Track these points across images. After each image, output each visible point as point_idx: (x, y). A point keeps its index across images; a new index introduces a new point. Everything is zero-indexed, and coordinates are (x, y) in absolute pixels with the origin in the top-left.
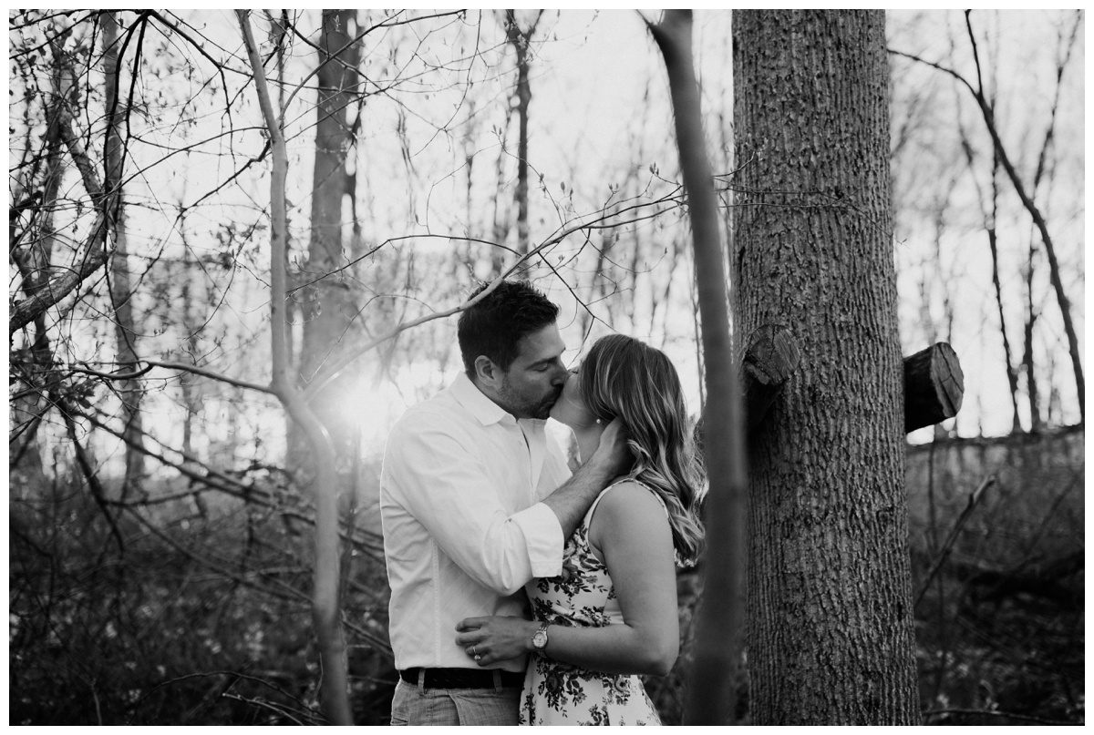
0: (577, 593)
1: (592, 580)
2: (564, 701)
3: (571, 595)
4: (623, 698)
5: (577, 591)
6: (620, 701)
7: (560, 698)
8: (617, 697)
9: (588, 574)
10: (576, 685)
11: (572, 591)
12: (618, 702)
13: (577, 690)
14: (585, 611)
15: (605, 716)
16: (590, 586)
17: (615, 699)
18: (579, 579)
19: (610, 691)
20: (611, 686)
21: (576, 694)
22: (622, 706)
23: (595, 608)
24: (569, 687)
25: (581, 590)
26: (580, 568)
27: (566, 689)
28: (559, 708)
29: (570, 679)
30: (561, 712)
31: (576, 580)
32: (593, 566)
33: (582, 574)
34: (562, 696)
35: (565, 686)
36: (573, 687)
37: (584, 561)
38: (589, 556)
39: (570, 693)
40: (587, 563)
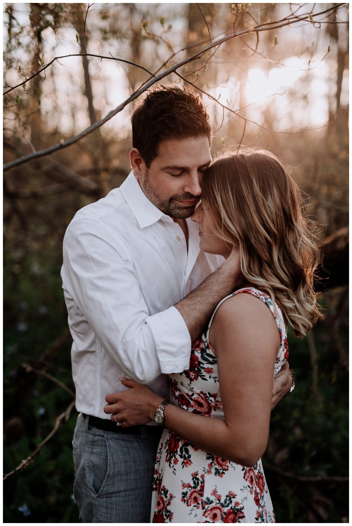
0: (196, 379)
1: (209, 371)
2: (176, 461)
3: (191, 380)
4: (221, 471)
5: (196, 378)
6: (217, 473)
7: (173, 458)
8: (216, 469)
9: (206, 366)
10: (187, 451)
11: (193, 377)
12: (216, 474)
13: (187, 456)
14: (201, 395)
15: (202, 483)
16: (207, 376)
17: (213, 471)
18: (198, 368)
19: (211, 464)
20: (213, 460)
21: (185, 459)
22: (218, 477)
23: (209, 394)
24: (181, 452)
25: (199, 377)
26: (200, 360)
27: (179, 453)
28: (172, 465)
29: (183, 445)
30: (172, 469)
31: (196, 369)
32: (211, 359)
33: (201, 365)
34: (175, 457)
35: (179, 449)
36: (184, 453)
37: (204, 355)
38: (208, 351)
39: (181, 457)
40: (206, 356)
